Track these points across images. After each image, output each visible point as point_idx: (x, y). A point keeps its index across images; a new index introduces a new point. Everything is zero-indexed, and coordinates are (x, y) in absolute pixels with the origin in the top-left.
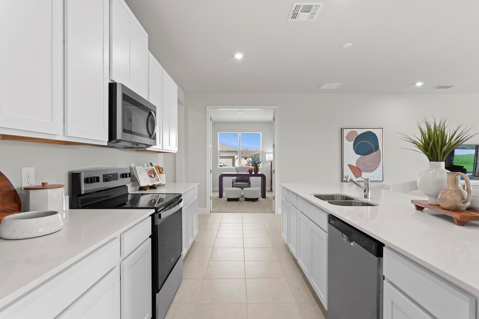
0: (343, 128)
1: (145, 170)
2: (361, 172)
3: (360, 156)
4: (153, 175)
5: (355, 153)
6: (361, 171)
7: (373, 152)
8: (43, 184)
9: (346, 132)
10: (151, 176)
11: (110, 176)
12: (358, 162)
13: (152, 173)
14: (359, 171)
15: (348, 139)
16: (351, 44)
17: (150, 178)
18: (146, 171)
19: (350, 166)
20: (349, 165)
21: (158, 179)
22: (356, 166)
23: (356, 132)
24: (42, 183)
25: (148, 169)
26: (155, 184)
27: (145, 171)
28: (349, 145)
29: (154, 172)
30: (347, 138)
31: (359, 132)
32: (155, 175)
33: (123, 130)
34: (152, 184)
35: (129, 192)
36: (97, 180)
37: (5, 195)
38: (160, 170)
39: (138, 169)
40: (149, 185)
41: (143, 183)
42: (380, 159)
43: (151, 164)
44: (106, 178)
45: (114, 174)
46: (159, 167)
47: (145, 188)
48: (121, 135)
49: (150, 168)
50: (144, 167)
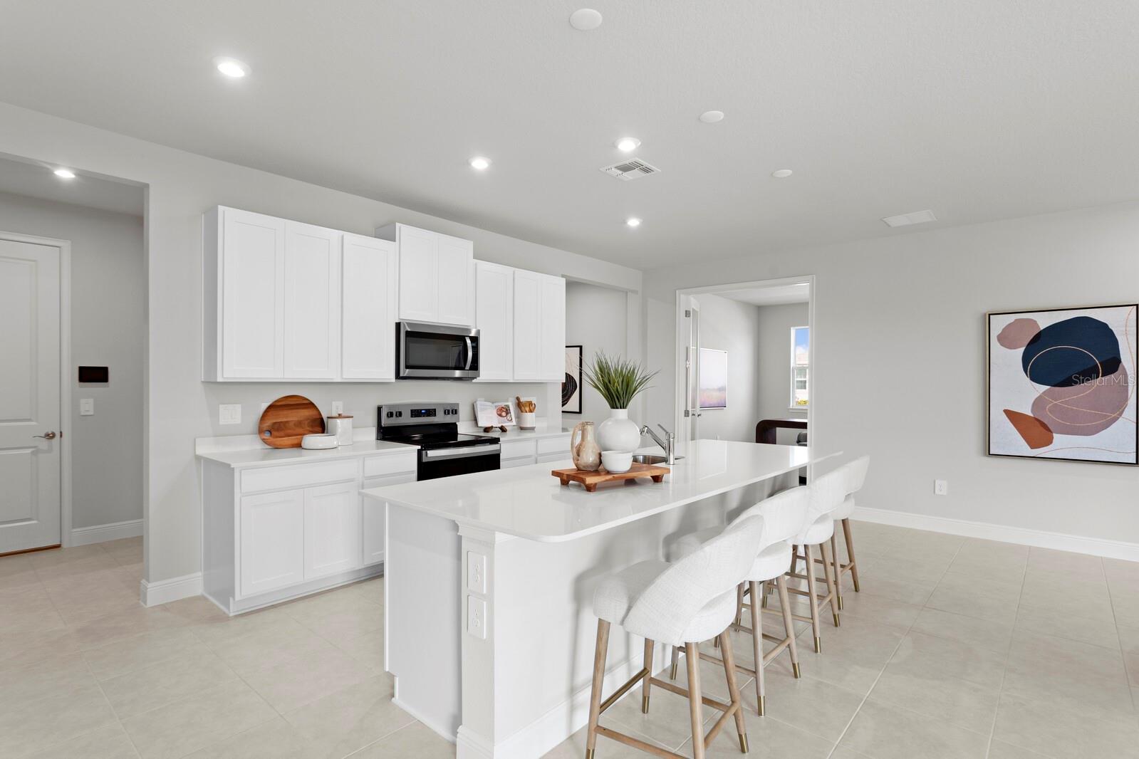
0: (989, 315)
2: (1052, 432)
3: (1048, 387)
4: (504, 414)
5: (1029, 379)
6: (1050, 431)
7: (1097, 377)
8: (339, 415)
9: (999, 324)
10: (500, 415)
11: (423, 411)
12: (1038, 404)
13: (503, 411)
14: (1041, 429)
15: (1007, 339)
16: (789, 172)
17: (499, 417)
19: (1012, 416)
20: (1009, 414)
21: (511, 420)
22: (1032, 415)
23: (1034, 323)
25: (500, 406)
28: (1009, 360)
29: (506, 410)
30: (1000, 338)
31: (1044, 321)
32: (507, 414)
33: (407, 367)
34: (500, 425)
35: (459, 432)
36: (400, 414)
37: (314, 421)
38: (531, 407)
39: (481, 405)
40: (494, 426)
41: (483, 423)
42: (1126, 399)
43: (518, 399)
44: (416, 413)
45: (429, 410)
46: (530, 403)
47: (487, 430)
48: (405, 372)
49: (503, 404)
50: (493, 403)
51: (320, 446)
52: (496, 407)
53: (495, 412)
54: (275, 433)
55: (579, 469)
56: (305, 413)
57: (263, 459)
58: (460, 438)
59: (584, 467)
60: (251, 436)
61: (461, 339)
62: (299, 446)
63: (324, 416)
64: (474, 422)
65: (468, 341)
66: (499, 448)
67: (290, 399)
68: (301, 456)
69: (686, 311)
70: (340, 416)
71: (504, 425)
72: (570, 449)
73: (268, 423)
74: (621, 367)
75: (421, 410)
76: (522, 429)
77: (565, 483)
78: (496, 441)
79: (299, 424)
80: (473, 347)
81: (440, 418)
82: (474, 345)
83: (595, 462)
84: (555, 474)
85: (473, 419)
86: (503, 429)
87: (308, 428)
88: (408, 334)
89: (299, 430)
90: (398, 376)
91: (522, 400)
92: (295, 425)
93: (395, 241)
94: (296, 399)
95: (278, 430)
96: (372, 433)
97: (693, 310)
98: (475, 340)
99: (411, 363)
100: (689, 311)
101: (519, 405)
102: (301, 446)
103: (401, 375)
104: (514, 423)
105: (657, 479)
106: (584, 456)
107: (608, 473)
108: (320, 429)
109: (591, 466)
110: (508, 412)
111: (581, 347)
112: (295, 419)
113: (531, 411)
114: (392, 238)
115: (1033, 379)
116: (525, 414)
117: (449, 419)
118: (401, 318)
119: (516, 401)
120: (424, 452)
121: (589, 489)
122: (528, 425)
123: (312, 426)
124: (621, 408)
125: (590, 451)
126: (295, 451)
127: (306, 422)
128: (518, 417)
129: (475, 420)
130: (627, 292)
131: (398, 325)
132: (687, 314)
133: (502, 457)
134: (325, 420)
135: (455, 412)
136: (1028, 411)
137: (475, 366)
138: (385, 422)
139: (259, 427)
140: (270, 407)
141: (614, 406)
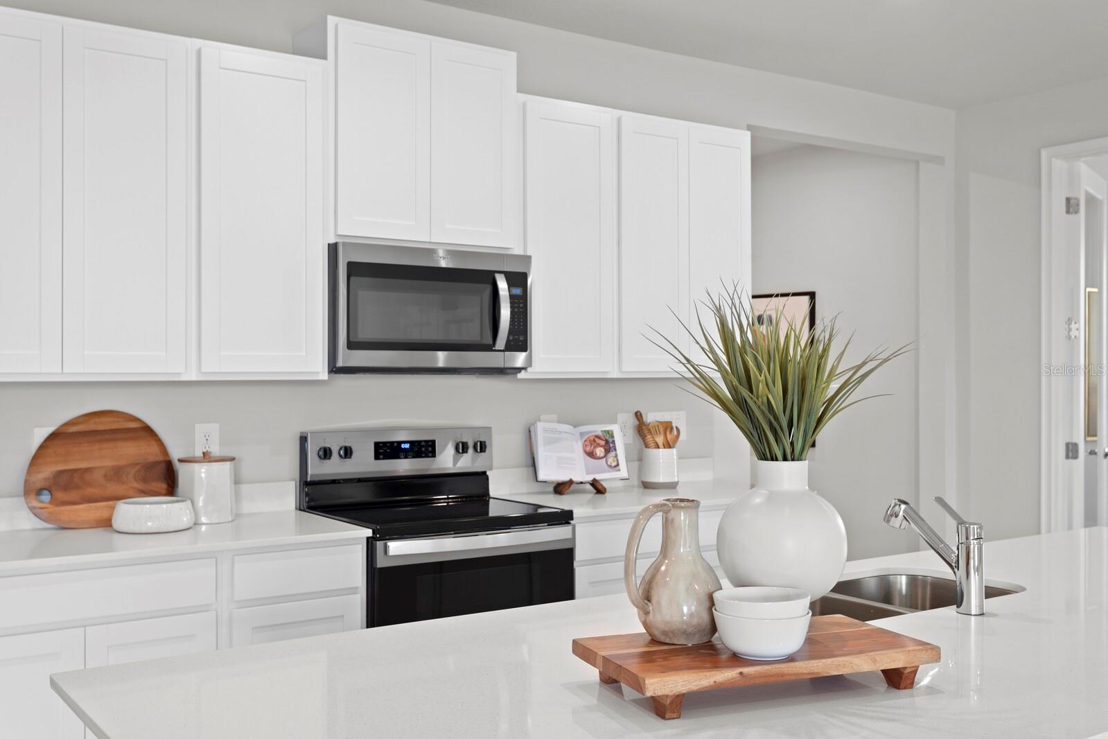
1: (579, 434)
4: (600, 451)
10: (591, 455)
13: (599, 445)
17: (589, 458)
18: (581, 438)
21: (618, 465)
24: (204, 453)
25: (591, 432)
26: (597, 478)
27: (579, 437)
29: (607, 442)
32: (607, 451)
33: (352, 345)
34: (590, 478)
35: (492, 494)
36: (347, 452)
37: (149, 467)
38: (668, 435)
39: (545, 430)
40: (575, 479)
41: (550, 472)
43: (638, 415)
44: (387, 450)
45: (419, 442)
46: (668, 427)
47: (560, 488)
48: (346, 357)
49: (598, 429)
50: (575, 427)
51: (150, 526)
52: (582, 434)
53: (578, 447)
54: (60, 495)
55: (654, 641)
56: (131, 451)
57: (33, 555)
58: (495, 510)
59: (665, 633)
60: (15, 499)
61: (488, 278)
62: (107, 523)
63: (175, 453)
64: (531, 469)
65: (502, 285)
66: (570, 536)
67: (97, 420)
68: (110, 549)
69: (1068, 200)
70: (207, 457)
71: (598, 477)
72: (622, 576)
73: (46, 472)
74: (787, 337)
75: (400, 443)
76: (646, 486)
77: (610, 680)
78: (565, 517)
79: (116, 474)
80: (512, 297)
81: (446, 461)
82: (518, 291)
83: (695, 621)
84: (582, 650)
85: (530, 462)
86: (598, 488)
87: (136, 485)
88: (355, 269)
89: (113, 488)
90: (334, 369)
91: (650, 418)
92: (105, 476)
93: (324, 57)
94: (109, 419)
95: (66, 488)
96: (288, 496)
97: (1087, 195)
98: (518, 280)
99: (363, 335)
100: (1077, 200)
101: (642, 429)
102: (111, 526)
103: (340, 364)
104: (623, 472)
105: (897, 679)
106: (664, 602)
107: (736, 659)
108: (164, 486)
109: (685, 633)
110: (609, 446)
111: (812, 295)
112: (108, 463)
113: (668, 445)
114: (319, 53)
116: (653, 452)
117: (467, 463)
118: (340, 233)
119: (633, 421)
120: (379, 544)
121: (661, 708)
122: (661, 478)
123: (145, 480)
124: (785, 459)
125: (682, 586)
126: (99, 535)
127: (133, 471)
128: (640, 460)
129: (534, 465)
130: (917, 163)
131: (333, 249)
132: (1071, 206)
133: (579, 556)
134: (177, 465)
135: (481, 447)
137: (519, 340)
138: (318, 469)
139: (26, 481)
140: (53, 436)
141: (765, 455)
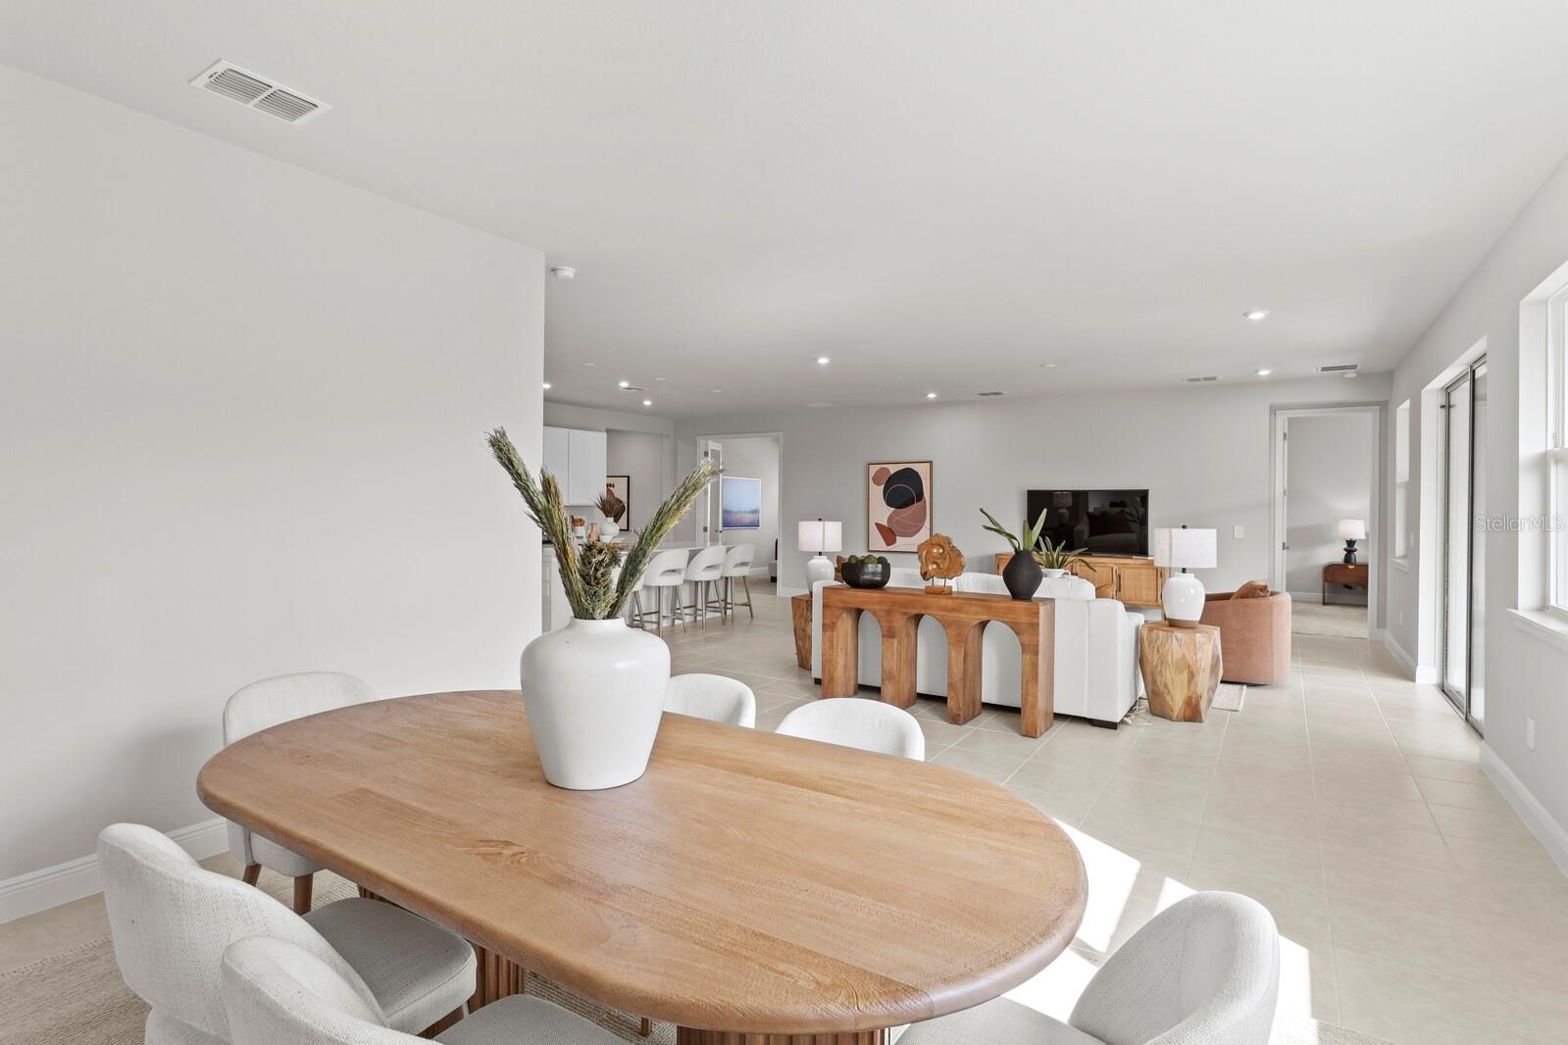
0: (869, 464)
2: (895, 536)
3: (894, 509)
7: (914, 504)
9: (873, 470)
12: (890, 519)
14: (891, 534)
15: (876, 481)
20: (878, 524)
22: (887, 526)
23: (888, 470)
28: (877, 491)
30: (873, 479)
31: (893, 469)
42: (925, 516)
46: (581, 520)
69: (705, 452)
97: (712, 450)
100: (708, 452)
111: (629, 477)
115: (888, 504)
130: (662, 437)
136: (885, 524)
